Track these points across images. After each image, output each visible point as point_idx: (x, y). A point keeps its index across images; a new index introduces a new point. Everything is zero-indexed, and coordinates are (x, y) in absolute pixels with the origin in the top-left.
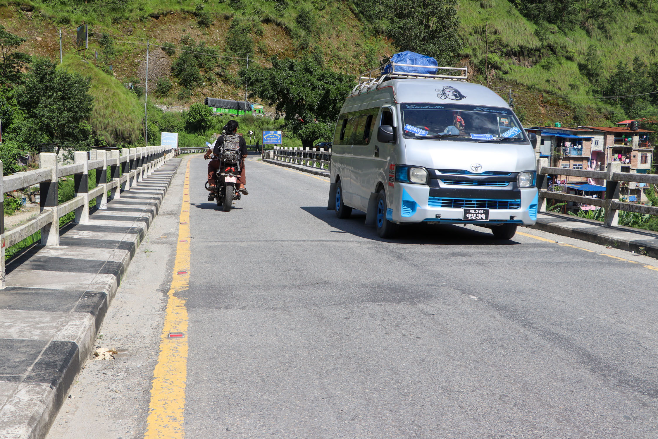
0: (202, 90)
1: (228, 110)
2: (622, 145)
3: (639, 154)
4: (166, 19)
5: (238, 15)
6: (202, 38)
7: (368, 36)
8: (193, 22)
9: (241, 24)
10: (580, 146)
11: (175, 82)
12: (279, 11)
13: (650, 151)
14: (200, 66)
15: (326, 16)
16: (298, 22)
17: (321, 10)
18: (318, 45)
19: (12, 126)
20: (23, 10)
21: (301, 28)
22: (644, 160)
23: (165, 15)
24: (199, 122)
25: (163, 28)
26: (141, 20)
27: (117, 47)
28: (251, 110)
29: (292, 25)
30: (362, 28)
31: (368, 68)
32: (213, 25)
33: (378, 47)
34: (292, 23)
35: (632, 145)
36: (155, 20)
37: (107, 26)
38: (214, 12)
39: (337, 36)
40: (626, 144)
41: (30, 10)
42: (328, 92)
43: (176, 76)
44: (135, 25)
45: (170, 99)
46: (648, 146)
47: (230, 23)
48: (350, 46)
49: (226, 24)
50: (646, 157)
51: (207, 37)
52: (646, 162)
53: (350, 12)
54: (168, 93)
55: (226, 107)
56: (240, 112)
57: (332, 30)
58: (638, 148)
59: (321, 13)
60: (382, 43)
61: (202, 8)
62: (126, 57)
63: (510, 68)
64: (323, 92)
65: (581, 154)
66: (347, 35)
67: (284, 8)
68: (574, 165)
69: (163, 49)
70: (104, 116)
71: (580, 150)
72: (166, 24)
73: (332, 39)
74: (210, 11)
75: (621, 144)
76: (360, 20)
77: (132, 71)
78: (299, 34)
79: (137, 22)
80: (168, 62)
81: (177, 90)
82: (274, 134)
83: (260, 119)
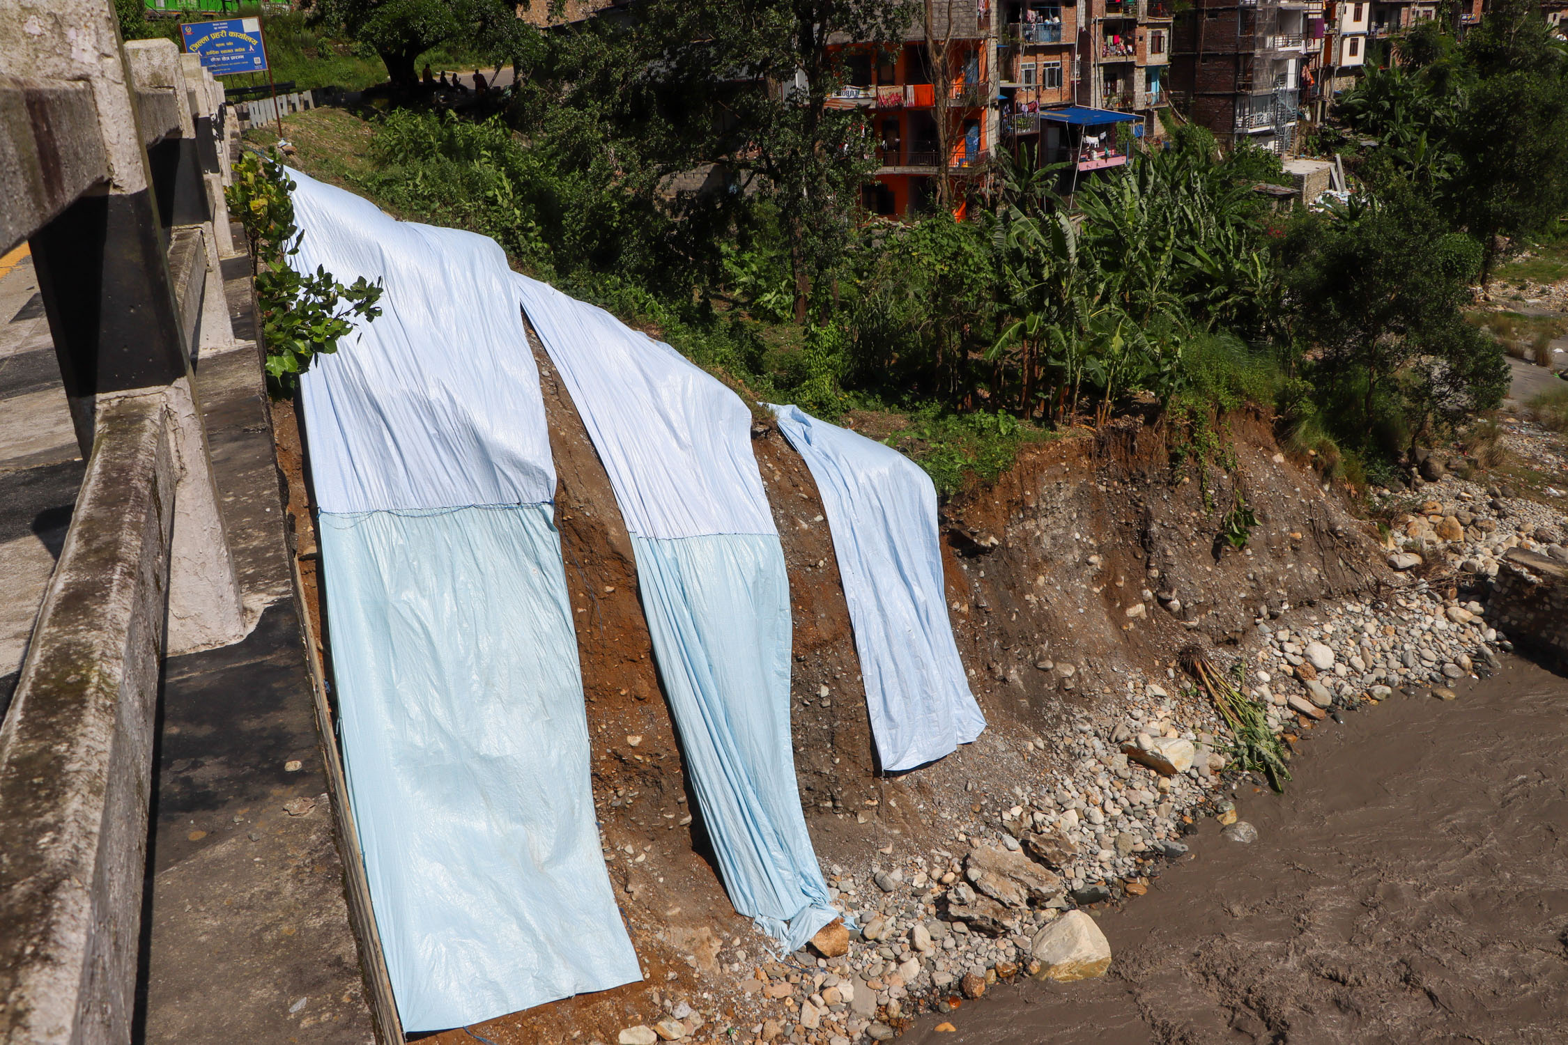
2: (1120, 15)
3: (1149, 33)
10: (1057, 20)
13: (1166, 25)
22: (1156, 49)
35: (1135, 12)
40: (1126, 12)
46: (1163, 15)
50: (1160, 37)
52: (1159, 51)
58: (1147, 20)
65: (1058, 38)
68: (1046, 65)
71: (1056, 28)
75: (1117, 11)
82: (232, 34)
83: (280, 17)
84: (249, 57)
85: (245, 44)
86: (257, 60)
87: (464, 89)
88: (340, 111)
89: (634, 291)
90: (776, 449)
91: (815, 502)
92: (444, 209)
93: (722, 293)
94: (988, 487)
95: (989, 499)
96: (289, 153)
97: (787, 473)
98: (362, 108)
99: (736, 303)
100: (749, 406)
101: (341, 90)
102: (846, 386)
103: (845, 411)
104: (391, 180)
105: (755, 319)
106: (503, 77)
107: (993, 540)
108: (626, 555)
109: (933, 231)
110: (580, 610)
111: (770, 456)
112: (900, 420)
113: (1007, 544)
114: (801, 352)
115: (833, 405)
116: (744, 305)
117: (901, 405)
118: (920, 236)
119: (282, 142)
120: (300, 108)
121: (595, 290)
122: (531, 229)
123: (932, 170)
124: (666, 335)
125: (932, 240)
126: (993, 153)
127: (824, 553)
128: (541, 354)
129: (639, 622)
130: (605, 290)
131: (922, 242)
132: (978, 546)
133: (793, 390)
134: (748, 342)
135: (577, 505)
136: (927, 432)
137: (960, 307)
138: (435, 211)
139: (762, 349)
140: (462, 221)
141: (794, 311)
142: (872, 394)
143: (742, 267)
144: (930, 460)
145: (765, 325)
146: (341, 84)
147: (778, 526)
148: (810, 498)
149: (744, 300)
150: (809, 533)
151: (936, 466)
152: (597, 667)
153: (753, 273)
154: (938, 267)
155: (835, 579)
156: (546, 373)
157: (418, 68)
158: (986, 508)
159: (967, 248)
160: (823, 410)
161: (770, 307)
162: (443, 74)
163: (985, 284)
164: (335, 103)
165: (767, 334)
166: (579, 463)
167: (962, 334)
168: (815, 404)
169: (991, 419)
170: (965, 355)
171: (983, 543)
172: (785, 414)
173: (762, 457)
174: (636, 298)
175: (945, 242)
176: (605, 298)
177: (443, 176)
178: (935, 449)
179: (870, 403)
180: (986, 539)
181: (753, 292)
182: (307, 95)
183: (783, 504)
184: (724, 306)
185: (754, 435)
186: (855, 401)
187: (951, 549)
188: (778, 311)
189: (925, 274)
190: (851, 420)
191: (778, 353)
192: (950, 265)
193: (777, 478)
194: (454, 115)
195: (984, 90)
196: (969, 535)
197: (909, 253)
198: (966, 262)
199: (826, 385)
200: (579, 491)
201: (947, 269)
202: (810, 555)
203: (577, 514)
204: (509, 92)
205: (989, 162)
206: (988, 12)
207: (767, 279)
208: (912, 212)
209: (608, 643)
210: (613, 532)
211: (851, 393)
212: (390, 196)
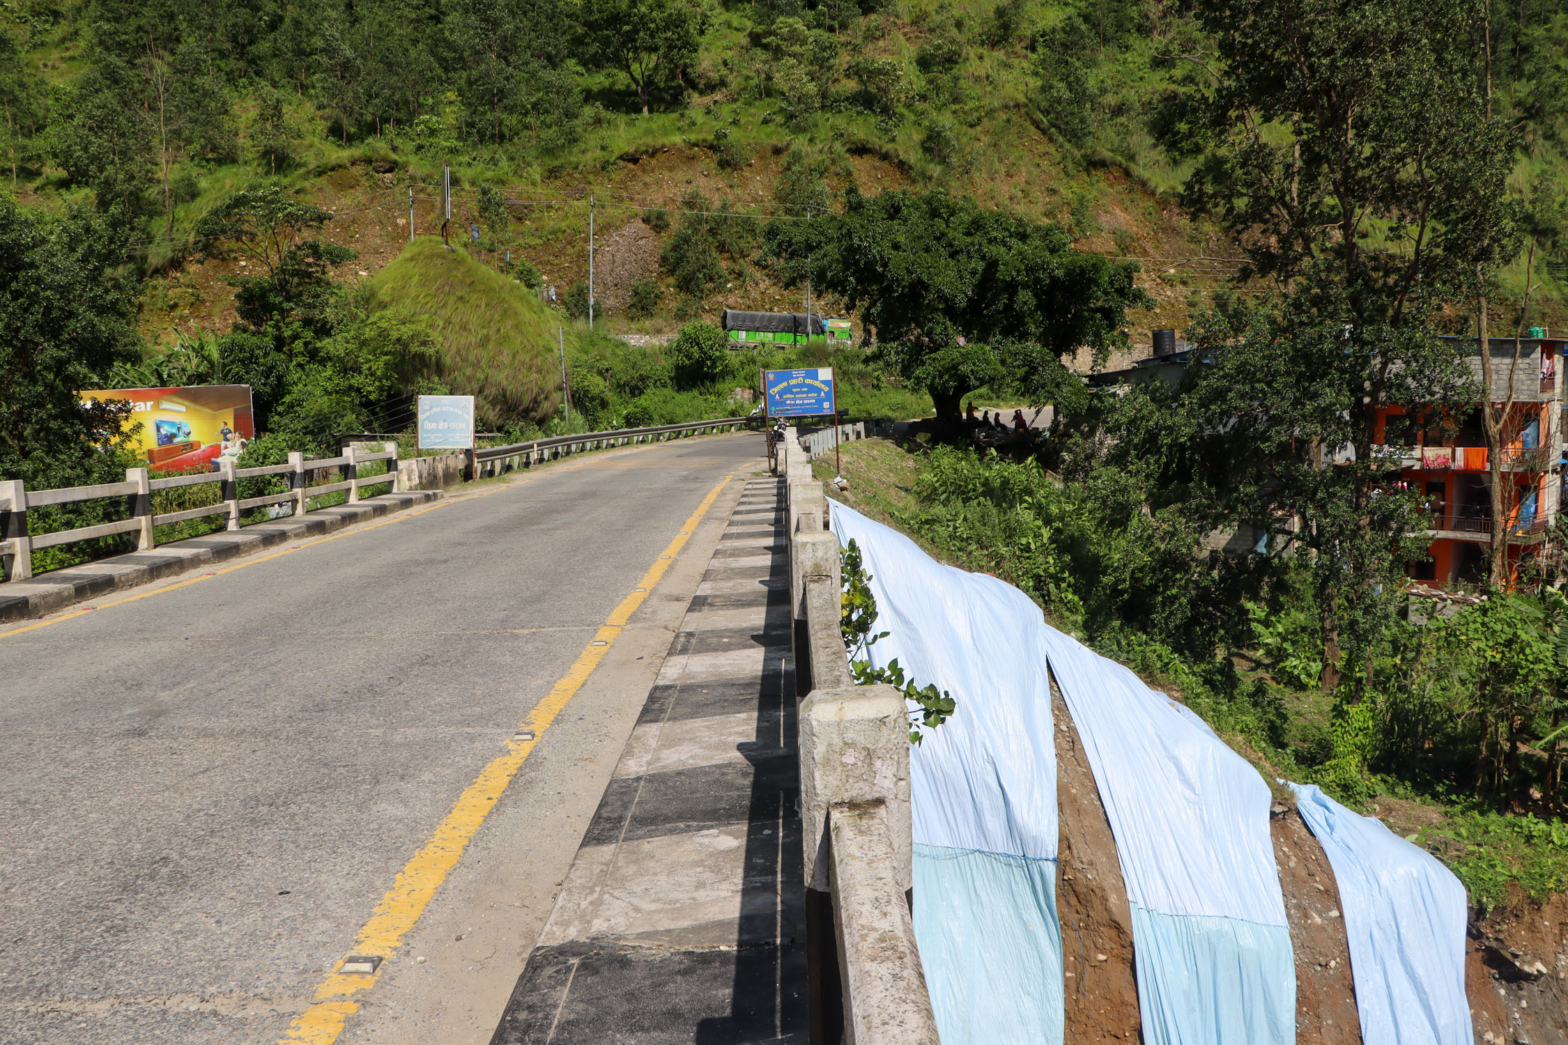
0: (727, 300)
1: (771, 335)
4: (654, 162)
5: (800, 143)
6: (725, 193)
7: (1072, 171)
8: (708, 163)
9: (806, 162)
11: (668, 287)
12: (886, 131)
14: (722, 248)
15: (983, 138)
16: (927, 150)
17: (972, 126)
18: (969, 193)
19: (287, 399)
20: (378, 172)
21: (932, 160)
23: (653, 154)
24: (700, 363)
25: (647, 179)
26: (603, 168)
27: (552, 223)
28: (823, 332)
29: (914, 157)
30: (1058, 157)
31: (1078, 236)
32: (750, 165)
33: (1095, 193)
34: (912, 153)
36: (631, 166)
37: (534, 184)
38: (751, 141)
39: (1009, 175)
41: (390, 170)
42: (992, 265)
43: (671, 272)
44: (591, 177)
45: (660, 321)
47: (784, 159)
48: (1036, 193)
49: (776, 163)
51: (738, 191)
53: (1033, 128)
54: (656, 310)
55: (766, 329)
56: (798, 338)
57: (997, 165)
59: (972, 132)
60: (1102, 185)
61: (725, 136)
62: (569, 243)
63: (1372, 225)
64: (981, 266)
66: (1030, 172)
67: (896, 126)
69: (646, 220)
70: (476, 365)
72: (653, 171)
73: (997, 181)
74: (743, 140)
76: (1051, 140)
77: (580, 269)
78: (928, 174)
79: (596, 174)
80: (654, 245)
81: (673, 300)
82: (807, 381)
83: (843, 351)
84: (820, 402)
85: (818, 390)
86: (826, 405)
87: (1004, 427)
88: (889, 443)
89: (1159, 650)
90: (1295, 832)
91: (1332, 896)
92: (980, 552)
93: (1244, 651)
94: (1536, 904)
95: (1537, 918)
96: (843, 489)
97: (1304, 860)
98: (909, 441)
99: (1258, 664)
100: (1268, 784)
101: (890, 420)
102: (1374, 770)
103: (1371, 796)
104: (934, 520)
105: (1279, 683)
106: (1042, 418)
107: (1539, 966)
108: (1123, 924)
109: (1485, 614)
110: (1068, 974)
111: (1287, 839)
112: (1432, 812)
113: (1557, 973)
114: (1326, 726)
115: (1358, 789)
116: (1267, 667)
117: (1435, 796)
118: (1470, 619)
119: (838, 479)
120: (852, 437)
121: (1119, 643)
122: (1064, 580)
123: (1483, 537)
124: (1187, 698)
125: (1483, 624)
126: (1552, 522)
127: (1336, 952)
128: (1060, 708)
129: (1129, 996)
130: (1129, 645)
131: (1472, 626)
132: (1520, 970)
133: (1316, 768)
134: (1271, 710)
135: (1079, 866)
136: (1464, 832)
137: (1511, 697)
138: (970, 553)
139: (1284, 718)
140: (997, 567)
141: (1320, 679)
142: (1401, 779)
143: (1267, 627)
144: (1467, 865)
145: (1288, 692)
146: (890, 414)
147: (1289, 916)
148: (1327, 891)
149: (1267, 661)
150: (1322, 928)
151: (1473, 872)
152: (1078, 1036)
153: (1279, 634)
154: (1489, 653)
155: (1346, 983)
156: (1064, 728)
157: (963, 404)
158: (1532, 928)
159: (1524, 637)
160: (1346, 793)
161: (1296, 672)
162: (986, 413)
163: (1543, 676)
164: (885, 435)
165: (1291, 701)
166: (1086, 823)
167: (1511, 725)
168: (1338, 785)
169: (1542, 826)
170: (1514, 748)
171: (1526, 968)
172: (1306, 795)
173: (1277, 839)
174: (1160, 657)
175: (1498, 627)
176: (1128, 652)
177: (983, 520)
178: (1473, 853)
179: (1400, 790)
180: (1531, 964)
181: (1278, 655)
182: (860, 426)
183: (1296, 894)
184: (1246, 665)
185: (1273, 815)
186: (1382, 785)
187: (1486, 968)
188: (1303, 677)
189: (1475, 660)
190: (1377, 806)
191: (1300, 722)
192: (1503, 652)
193: (1292, 864)
194: (995, 453)
195: (1545, 454)
196: (1509, 957)
197: (1456, 636)
198: (1522, 650)
199: (1352, 767)
200: (1083, 851)
201: (1499, 656)
202: (1320, 953)
203: (1078, 875)
204: (1047, 434)
205: (1547, 531)
206: (1553, 374)
207: (1294, 643)
208: (1455, 581)
209: (1093, 1014)
210: (1113, 899)
211: (1379, 777)
212: (930, 535)
